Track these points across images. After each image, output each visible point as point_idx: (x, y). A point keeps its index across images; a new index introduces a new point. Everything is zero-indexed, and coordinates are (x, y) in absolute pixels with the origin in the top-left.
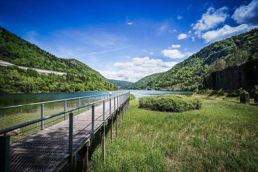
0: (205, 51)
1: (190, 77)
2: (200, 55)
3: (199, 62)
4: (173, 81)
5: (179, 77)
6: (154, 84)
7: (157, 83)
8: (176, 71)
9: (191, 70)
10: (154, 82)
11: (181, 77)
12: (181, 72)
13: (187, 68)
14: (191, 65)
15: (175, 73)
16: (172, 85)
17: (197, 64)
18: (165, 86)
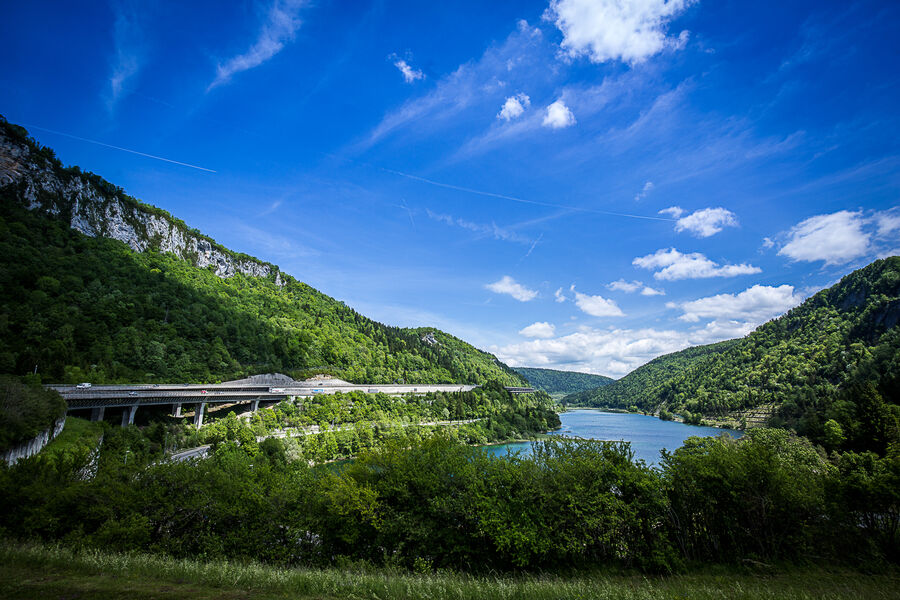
0: (856, 288)
1: (802, 384)
2: (841, 301)
3: (836, 324)
4: (745, 391)
5: (765, 379)
6: (682, 394)
7: (693, 393)
8: (758, 356)
9: (807, 357)
10: (682, 388)
11: (773, 382)
12: (776, 359)
13: (796, 347)
14: (810, 336)
15: (753, 360)
16: (742, 408)
17: (829, 333)
18: (718, 409)
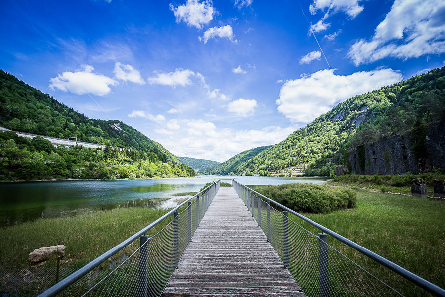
0: (341, 111)
1: (318, 154)
2: (333, 118)
3: (332, 128)
4: (289, 159)
5: (299, 153)
6: (257, 164)
7: (262, 163)
8: (294, 144)
9: (318, 142)
10: (256, 162)
11: (303, 153)
12: (303, 144)
13: (313, 139)
14: (319, 134)
15: (292, 145)
16: (288, 167)
17: (328, 131)
18: (276, 169)
